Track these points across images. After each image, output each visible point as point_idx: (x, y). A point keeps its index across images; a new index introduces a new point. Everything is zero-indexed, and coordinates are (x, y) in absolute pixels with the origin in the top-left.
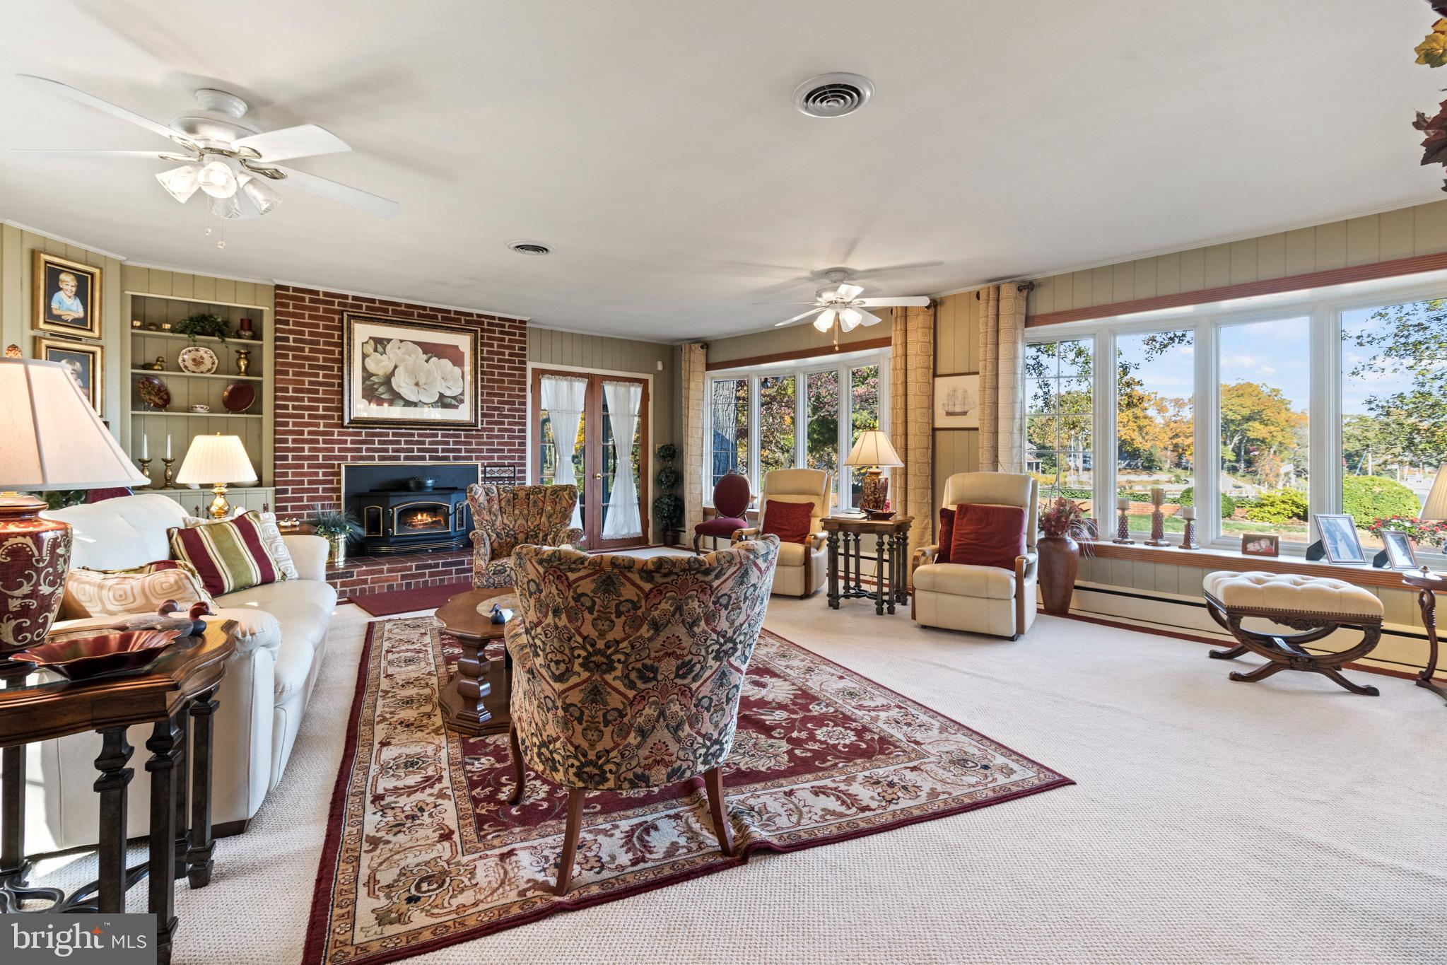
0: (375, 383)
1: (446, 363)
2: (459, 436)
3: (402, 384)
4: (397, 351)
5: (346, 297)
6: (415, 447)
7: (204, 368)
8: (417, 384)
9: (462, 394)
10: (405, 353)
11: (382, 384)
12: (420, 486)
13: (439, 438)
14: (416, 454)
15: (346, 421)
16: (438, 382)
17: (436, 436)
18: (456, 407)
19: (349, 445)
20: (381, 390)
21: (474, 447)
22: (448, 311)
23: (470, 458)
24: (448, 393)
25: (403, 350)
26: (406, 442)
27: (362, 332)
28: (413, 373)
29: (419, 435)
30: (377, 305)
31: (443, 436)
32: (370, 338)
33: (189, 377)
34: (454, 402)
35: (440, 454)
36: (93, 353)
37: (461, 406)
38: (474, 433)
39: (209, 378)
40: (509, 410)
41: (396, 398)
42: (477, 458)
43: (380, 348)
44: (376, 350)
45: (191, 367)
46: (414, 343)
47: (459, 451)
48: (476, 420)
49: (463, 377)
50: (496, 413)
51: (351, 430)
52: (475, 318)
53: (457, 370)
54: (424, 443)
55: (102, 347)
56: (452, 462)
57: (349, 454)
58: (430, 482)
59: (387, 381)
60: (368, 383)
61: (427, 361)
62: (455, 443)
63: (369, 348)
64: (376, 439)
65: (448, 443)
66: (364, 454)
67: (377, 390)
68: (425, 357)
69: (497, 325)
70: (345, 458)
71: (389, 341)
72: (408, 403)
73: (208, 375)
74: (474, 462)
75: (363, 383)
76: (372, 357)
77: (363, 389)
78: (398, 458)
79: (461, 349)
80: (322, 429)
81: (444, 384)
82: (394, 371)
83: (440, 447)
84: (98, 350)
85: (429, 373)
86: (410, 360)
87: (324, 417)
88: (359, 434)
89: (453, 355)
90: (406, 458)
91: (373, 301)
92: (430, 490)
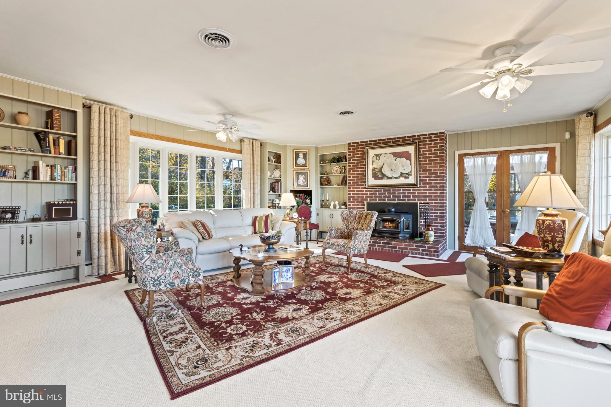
0: (377, 171)
1: (404, 159)
2: (410, 190)
3: (386, 171)
4: (384, 158)
5: (367, 142)
6: (391, 195)
7: (338, 172)
8: (392, 170)
9: (411, 172)
10: (386, 158)
11: (379, 172)
12: (390, 211)
13: (401, 191)
14: (392, 198)
15: (367, 186)
16: (400, 168)
17: (400, 190)
18: (408, 178)
19: (368, 195)
20: (379, 174)
21: (417, 195)
22: (405, 137)
23: (415, 200)
24: (404, 172)
25: (386, 157)
26: (388, 193)
27: (372, 153)
28: (390, 166)
29: (393, 190)
30: (377, 142)
31: (403, 190)
32: (375, 155)
33: (335, 175)
34: (407, 176)
35: (401, 198)
36: (307, 172)
37: (410, 177)
38: (417, 188)
39: (339, 175)
40: (434, 177)
41: (384, 176)
42: (418, 200)
43: (378, 158)
44: (376, 159)
45: (335, 173)
46: (390, 153)
47: (410, 197)
48: (417, 183)
49: (411, 164)
50: (428, 179)
51: (369, 189)
52: (417, 137)
53: (409, 162)
54: (395, 194)
55: (309, 170)
56: (407, 201)
57: (369, 198)
58: (393, 210)
59: (381, 171)
60: (374, 172)
61: (395, 160)
62: (408, 193)
63: (374, 159)
64: (377, 192)
65: (405, 193)
66: (373, 198)
67: (377, 174)
68: (395, 158)
69: (428, 138)
70: (367, 200)
71: (381, 154)
72: (389, 178)
73: (339, 174)
74: (417, 201)
75: (373, 172)
76: (375, 162)
77: (373, 174)
78: (385, 200)
79: (410, 152)
80: (360, 189)
81: (403, 168)
82: (383, 166)
83: (401, 195)
84: (308, 171)
85: (396, 165)
86: (389, 160)
87: (361, 185)
88: (372, 191)
89: (406, 155)
90: (388, 200)
91: (376, 141)
92: (393, 213)
